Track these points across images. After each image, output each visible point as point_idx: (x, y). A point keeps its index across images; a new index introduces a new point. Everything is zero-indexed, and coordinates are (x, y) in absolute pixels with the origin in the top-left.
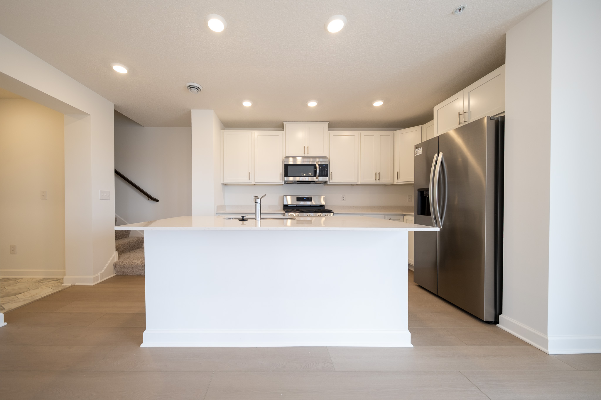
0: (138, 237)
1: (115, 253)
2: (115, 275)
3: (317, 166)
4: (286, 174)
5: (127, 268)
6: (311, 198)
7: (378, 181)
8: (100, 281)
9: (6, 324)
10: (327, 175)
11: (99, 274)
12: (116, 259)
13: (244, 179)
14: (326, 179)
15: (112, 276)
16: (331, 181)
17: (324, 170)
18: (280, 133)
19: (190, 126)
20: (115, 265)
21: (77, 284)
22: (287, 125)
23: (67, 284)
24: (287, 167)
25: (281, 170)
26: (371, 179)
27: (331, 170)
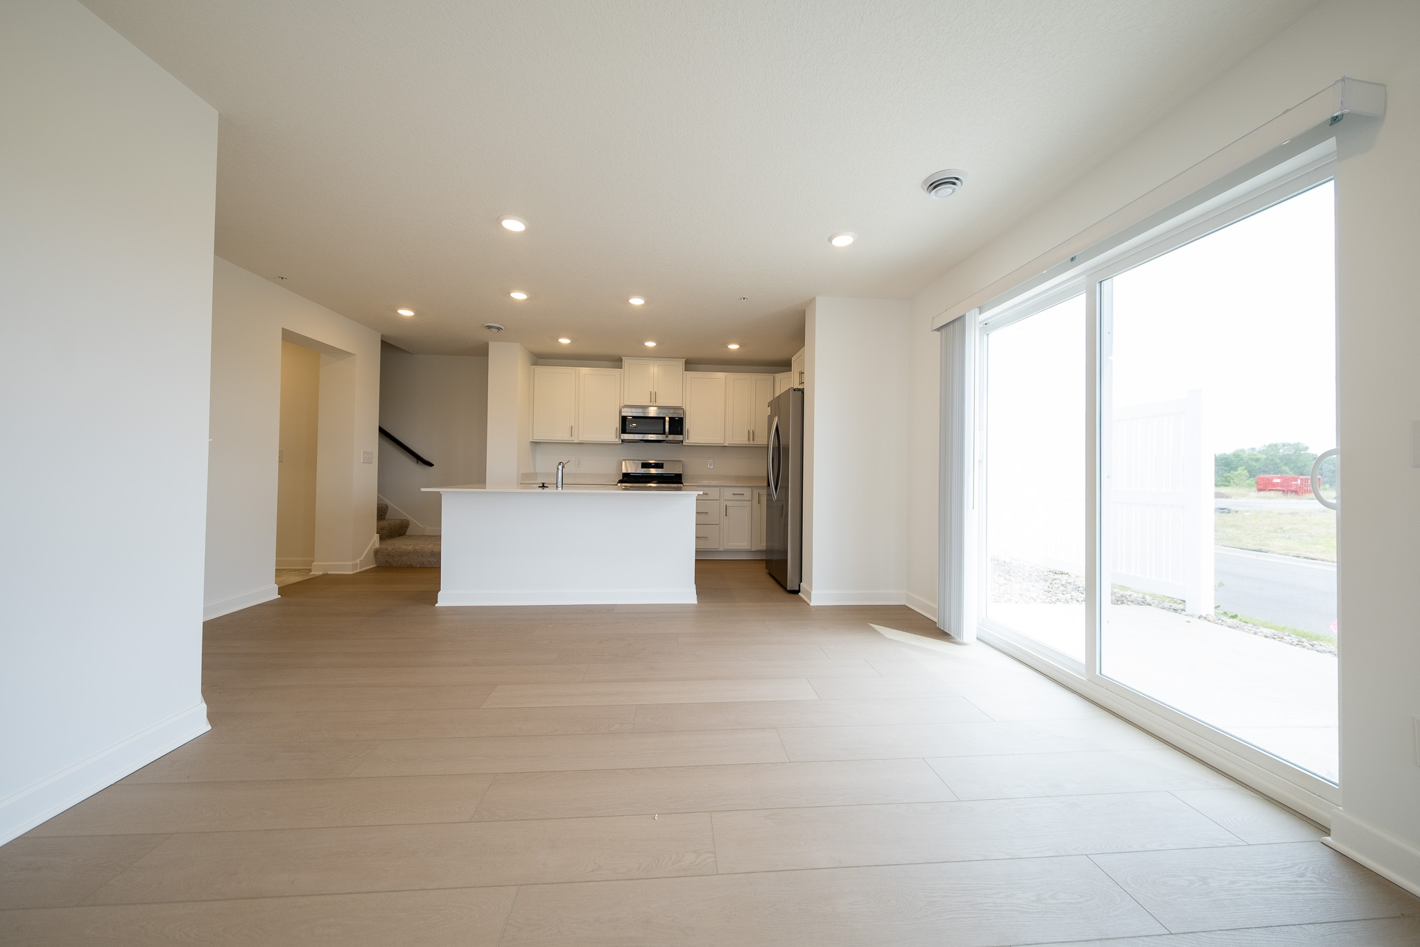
0: (401, 520)
1: (376, 537)
2: (375, 565)
3: (667, 419)
4: (624, 430)
5: (393, 556)
6: (662, 464)
7: (752, 442)
8: (358, 570)
9: (280, 596)
10: (681, 433)
11: (358, 561)
12: (377, 545)
13: (563, 436)
14: (679, 438)
15: (372, 566)
16: (687, 441)
17: (677, 425)
18: (616, 372)
19: (487, 355)
20: (376, 552)
21: (329, 573)
22: (626, 362)
23: (316, 572)
24: (624, 419)
25: (617, 423)
26: (742, 440)
27: (688, 425)
